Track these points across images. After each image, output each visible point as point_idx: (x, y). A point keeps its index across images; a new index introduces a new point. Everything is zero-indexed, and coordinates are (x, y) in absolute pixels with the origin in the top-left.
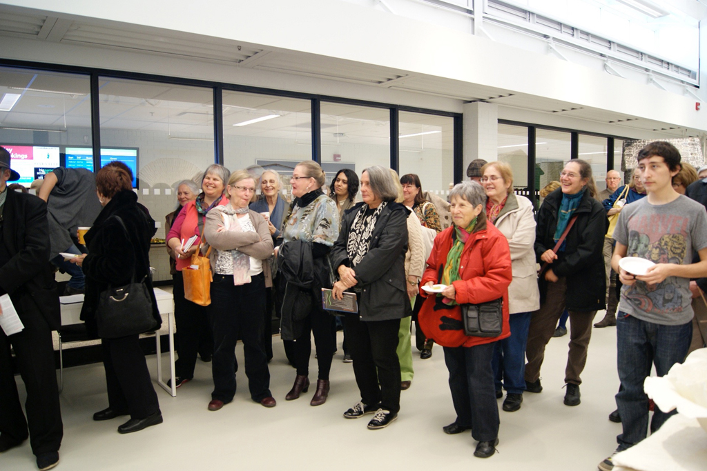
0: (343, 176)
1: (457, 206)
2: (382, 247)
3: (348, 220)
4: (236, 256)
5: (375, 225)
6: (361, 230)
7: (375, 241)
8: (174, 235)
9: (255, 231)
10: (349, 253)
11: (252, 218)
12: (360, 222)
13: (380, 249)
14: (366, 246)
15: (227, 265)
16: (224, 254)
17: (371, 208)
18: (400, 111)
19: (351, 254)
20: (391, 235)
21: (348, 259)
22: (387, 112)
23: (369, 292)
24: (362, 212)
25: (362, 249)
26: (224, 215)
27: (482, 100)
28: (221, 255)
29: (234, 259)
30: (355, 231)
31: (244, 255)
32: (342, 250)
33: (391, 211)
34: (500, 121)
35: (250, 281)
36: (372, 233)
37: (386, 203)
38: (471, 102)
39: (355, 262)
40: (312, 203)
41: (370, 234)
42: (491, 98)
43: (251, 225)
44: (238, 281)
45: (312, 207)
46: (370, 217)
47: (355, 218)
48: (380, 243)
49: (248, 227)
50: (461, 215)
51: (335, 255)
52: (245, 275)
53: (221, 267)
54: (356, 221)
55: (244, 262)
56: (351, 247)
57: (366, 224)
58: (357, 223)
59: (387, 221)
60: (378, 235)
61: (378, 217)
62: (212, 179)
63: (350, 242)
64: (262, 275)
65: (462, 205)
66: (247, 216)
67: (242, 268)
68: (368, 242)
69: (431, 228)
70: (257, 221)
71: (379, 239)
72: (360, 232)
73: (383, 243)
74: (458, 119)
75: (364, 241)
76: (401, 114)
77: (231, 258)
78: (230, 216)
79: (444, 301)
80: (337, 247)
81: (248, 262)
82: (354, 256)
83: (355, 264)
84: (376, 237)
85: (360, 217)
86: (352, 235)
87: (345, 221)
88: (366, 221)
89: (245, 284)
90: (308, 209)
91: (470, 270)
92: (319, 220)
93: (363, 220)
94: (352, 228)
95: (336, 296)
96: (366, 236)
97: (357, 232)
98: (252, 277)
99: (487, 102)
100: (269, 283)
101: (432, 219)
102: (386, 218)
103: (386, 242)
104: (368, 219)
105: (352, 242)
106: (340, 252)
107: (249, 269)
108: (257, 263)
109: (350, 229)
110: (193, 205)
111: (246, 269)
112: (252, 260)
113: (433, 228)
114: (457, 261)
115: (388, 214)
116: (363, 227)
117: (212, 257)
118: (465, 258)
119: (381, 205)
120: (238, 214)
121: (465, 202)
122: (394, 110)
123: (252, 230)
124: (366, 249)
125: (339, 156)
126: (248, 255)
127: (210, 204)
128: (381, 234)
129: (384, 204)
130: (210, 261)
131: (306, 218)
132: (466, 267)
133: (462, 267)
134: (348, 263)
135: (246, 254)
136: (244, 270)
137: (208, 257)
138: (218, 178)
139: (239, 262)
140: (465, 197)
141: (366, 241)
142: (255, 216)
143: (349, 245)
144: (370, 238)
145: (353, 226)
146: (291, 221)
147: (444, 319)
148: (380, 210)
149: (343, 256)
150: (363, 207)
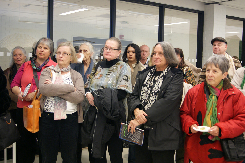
0: (131, 49)
1: (211, 71)
2: (167, 98)
3: (141, 78)
4: (57, 100)
5: (162, 83)
6: (151, 86)
7: (162, 94)
8: (16, 84)
9: (73, 85)
10: (141, 101)
11: (72, 75)
12: (150, 80)
13: (165, 99)
14: (155, 97)
15: (51, 106)
16: (50, 99)
17: (158, 70)
18: (165, 9)
19: (143, 101)
20: (174, 90)
21: (141, 104)
22: (157, 9)
23: (155, 130)
24: (151, 73)
25: (152, 99)
26: (53, 72)
27: (217, 3)
28: (47, 99)
29: (56, 102)
30: (146, 86)
31: (63, 100)
32: (137, 98)
33: (174, 74)
34: (228, 17)
35: (65, 118)
36: (160, 88)
37: (170, 68)
38: (209, 4)
39: (146, 108)
40: (115, 65)
41: (159, 89)
42: (223, 2)
43: (71, 80)
44: (57, 117)
45: (114, 68)
46: (158, 77)
47: (146, 77)
48: (165, 96)
49: (68, 81)
50: (213, 78)
51: (132, 102)
52: (62, 113)
53: (47, 107)
54: (147, 79)
55: (62, 104)
56: (144, 97)
57: (155, 82)
58: (148, 81)
59: (171, 80)
60: (164, 90)
61: (164, 77)
62: (43, 48)
63: (143, 93)
64: (76, 114)
65: (215, 71)
66: (69, 74)
67: (60, 109)
68: (157, 95)
69: (189, 83)
70: (75, 77)
71: (165, 93)
72: (150, 87)
73: (168, 95)
74: (201, 15)
75: (154, 94)
76: (166, 10)
77: (54, 102)
78: (57, 73)
79: (210, 138)
80: (133, 97)
81: (65, 105)
82: (146, 103)
83: (146, 109)
84: (163, 92)
85: (150, 76)
86: (145, 89)
87: (139, 79)
88: (154, 79)
89: (61, 119)
90: (112, 69)
91: (225, 115)
92: (122, 76)
93: (152, 78)
94: (144, 83)
95: (130, 129)
96: (155, 90)
97: (148, 86)
98: (67, 115)
99: (220, 4)
100: (81, 120)
101: (190, 78)
102: (170, 78)
103: (170, 95)
104: (156, 78)
105: (144, 94)
106: (135, 100)
107: (65, 109)
108: (72, 106)
109: (143, 84)
110: (29, 64)
111: (63, 109)
112: (68, 103)
113: (191, 84)
114: (215, 110)
115: (172, 76)
116: (153, 84)
117: (42, 100)
118: (221, 107)
119: (166, 69)
120: (62, 72)
121: (218, 70)
122: (162, 8)
123: (71, 84)
124: (155, 100)
125: (123, 36)
126: (65, 100)
127: (41, 63)
128: (167, 89)
129: (168, 69)
130: (40, 103)
131: (111, 74)
132: (222, 113)
133: (219, 114)
134: (141, 107)
135: (64, 99)
136: (61, 110)
137: (40, 100)
138: (47, 47)
139: (58, 104)
140: (217, 66)
141: (156, 94)
142: (74, 74)
143: (142, 96)
144: (158, 92)
145: (145, 83)
146: (98, 76)
147: (211, 150)
148: (166, 72)
149: (137, 103)
150: (152, 69)
